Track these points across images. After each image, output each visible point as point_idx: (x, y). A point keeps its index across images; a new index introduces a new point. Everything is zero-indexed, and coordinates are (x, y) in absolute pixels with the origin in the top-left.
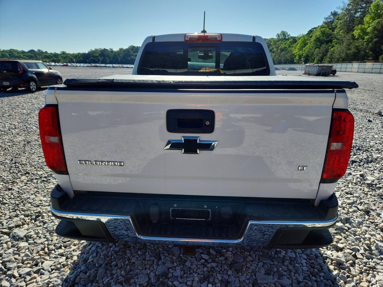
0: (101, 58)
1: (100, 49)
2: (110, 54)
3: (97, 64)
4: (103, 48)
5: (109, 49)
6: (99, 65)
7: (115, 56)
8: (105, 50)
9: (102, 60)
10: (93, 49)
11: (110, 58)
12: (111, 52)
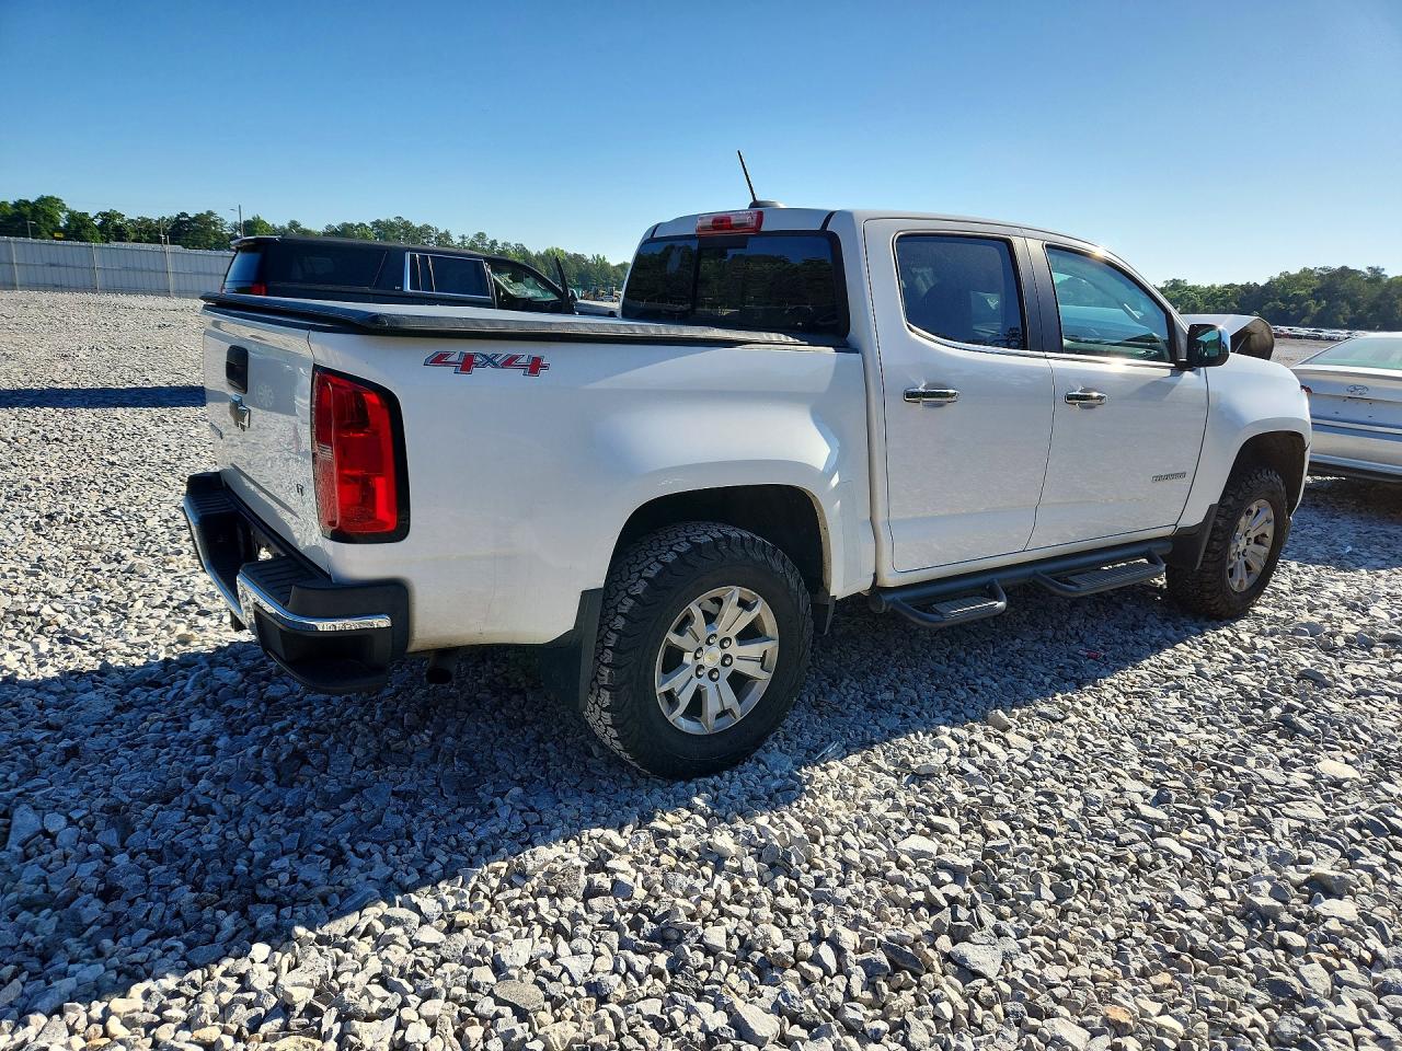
0: (1317, 305)
1: (1324, 269)
2: (1366, 288)
3: (1282, 328)
4: (1336, 266)
5: (1366, 271)
6: (1289, 332)
7: (1384, 295)
8: (1345, 272)
9: (1319, 312)
10: (1294, 271)
11: (1355, 306)
12: (1370, 281)
